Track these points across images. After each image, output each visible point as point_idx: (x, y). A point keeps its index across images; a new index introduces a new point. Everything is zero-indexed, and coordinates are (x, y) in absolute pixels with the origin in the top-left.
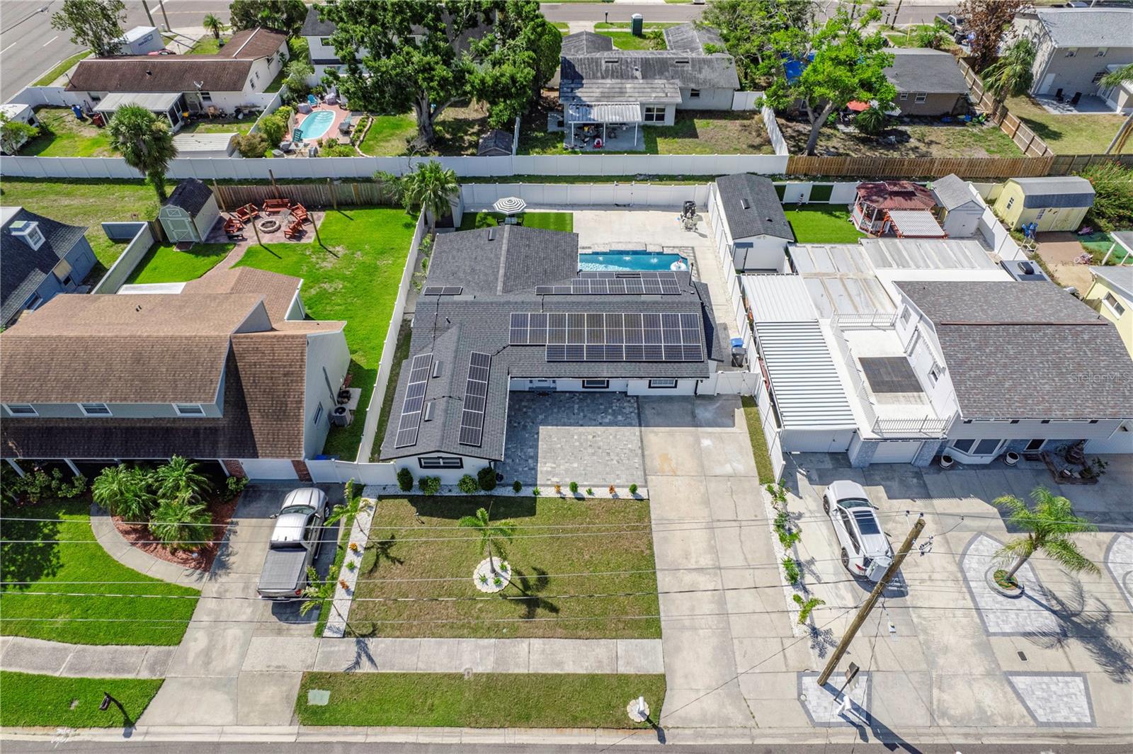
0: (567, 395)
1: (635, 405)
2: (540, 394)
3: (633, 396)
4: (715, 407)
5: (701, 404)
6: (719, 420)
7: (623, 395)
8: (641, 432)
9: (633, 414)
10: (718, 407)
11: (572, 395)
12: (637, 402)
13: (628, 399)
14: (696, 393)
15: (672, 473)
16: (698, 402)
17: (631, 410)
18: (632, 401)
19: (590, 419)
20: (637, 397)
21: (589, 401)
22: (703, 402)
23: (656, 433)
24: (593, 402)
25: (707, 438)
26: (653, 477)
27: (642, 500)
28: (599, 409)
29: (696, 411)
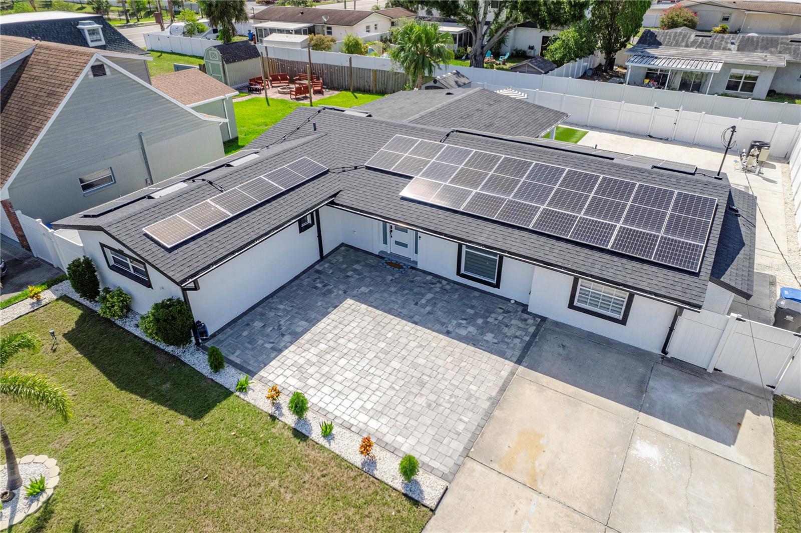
0: (429, 278)
1: (532, 330)
2: (390, 264)
3: (535, 316)
4: (699, 390)
5: (668, 374)
6: (700, 419)
7: (520, 309)
8: (513, 373)
9: (517, 341)
10: (705, 395)
11: (434, 281)
12: (538, 326)
13: (526, 316)
14: (664, 351)
15: (526, 480)
16: (664, 368)
17: (518, 333)
18: (530, 321)
19: (438, 320)
20: (544, 319)
21: (456, 296)
22: (676, 373)
23: (542, 387)
24: (461, 299)
25: (653, 443)
26: (478, 467)
27: (416, 503)
28: (464, 312)
29: (651, 383)
